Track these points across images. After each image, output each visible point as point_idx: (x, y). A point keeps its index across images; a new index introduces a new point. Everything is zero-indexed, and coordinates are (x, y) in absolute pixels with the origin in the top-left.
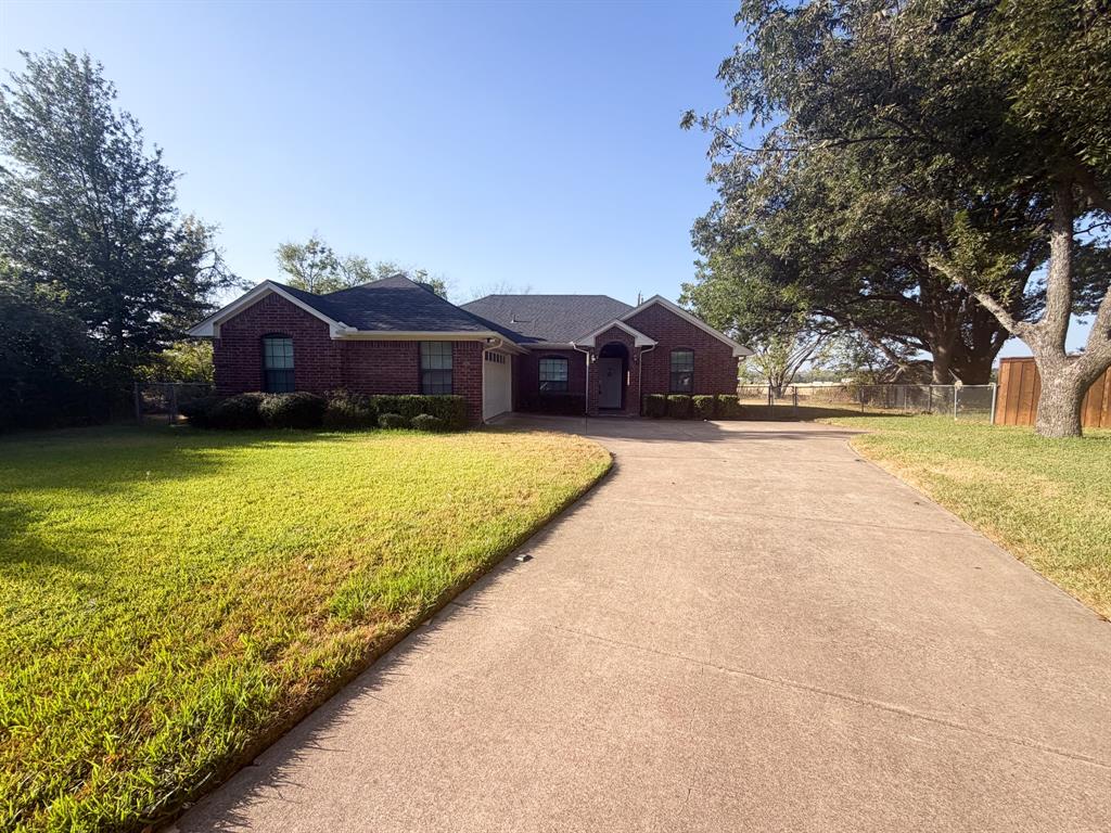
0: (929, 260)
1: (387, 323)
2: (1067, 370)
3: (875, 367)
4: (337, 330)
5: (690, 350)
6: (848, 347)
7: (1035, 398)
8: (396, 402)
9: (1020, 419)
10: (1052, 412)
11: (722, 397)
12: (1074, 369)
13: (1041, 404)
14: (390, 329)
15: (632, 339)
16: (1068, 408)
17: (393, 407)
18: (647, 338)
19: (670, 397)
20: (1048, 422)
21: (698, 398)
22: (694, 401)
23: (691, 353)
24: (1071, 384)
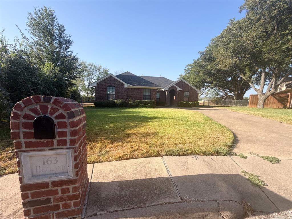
0: (241, 75)
1: (137, 84)
2: (263, 97)
3: (219, 96)
4: (126, 86)
5: (188, 91)
6: (213, 91)
7: (258, 101)
8: (142, 102)
9: (252, 106)
10: (260, 104)
11: (196, 102)
12: (264, 97)
13: (258, 103)
14: (139, 86)
15: (177, 89)
16: (262, 103)
17: (142, 103)
18: (180, 88)
19: (185, 102)
20: (259, 106)
21: (191, 102)
22: (190, 103)
23: (188, 92)
24: (263, 99)
